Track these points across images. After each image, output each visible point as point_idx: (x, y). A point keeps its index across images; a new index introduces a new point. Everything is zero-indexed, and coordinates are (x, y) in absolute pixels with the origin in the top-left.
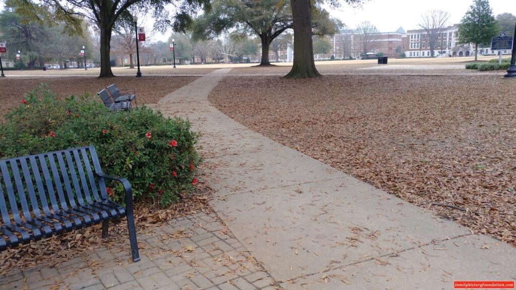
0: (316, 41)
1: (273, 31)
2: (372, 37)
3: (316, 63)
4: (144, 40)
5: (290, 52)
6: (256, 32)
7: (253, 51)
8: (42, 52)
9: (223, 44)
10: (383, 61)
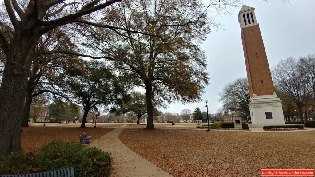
0: (154, 117)
1: (141, 114)
2: (170, 116)
3: (154, 124)
4: (99, 115)
5: (146, 120)
6: (136, 114)
7: (135, 119)
8: (61, 117)
9: (125, 117)
10: (173, 124)
